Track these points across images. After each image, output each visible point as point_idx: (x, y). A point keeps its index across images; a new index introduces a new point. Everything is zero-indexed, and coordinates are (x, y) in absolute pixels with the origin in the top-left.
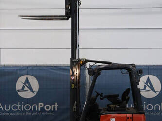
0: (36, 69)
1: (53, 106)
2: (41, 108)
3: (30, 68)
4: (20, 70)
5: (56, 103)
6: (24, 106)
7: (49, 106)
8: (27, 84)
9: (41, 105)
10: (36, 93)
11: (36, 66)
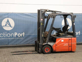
0: (12, 15)
1: (22, 34)
2: (16, 35)
3: (9, 14)
4: (4, 15)
5: (24, 33)
6: (7, 34)
7: (20, 34)
8: (8, 23)
9: (16, 34)
10: (13, 28)
11: (13, 13)
